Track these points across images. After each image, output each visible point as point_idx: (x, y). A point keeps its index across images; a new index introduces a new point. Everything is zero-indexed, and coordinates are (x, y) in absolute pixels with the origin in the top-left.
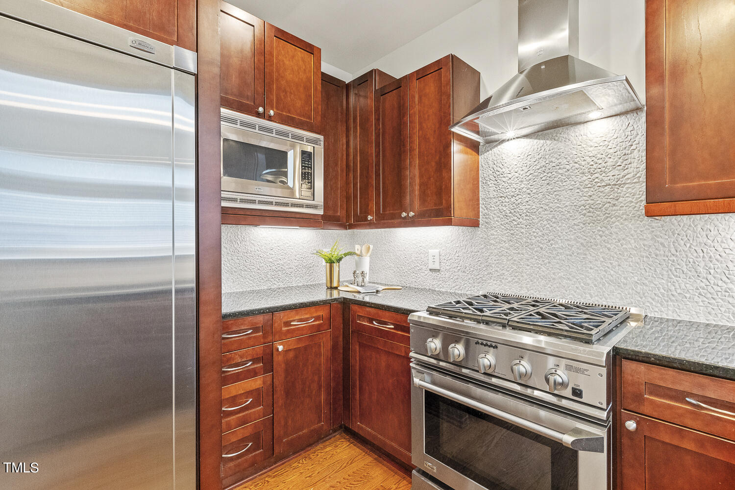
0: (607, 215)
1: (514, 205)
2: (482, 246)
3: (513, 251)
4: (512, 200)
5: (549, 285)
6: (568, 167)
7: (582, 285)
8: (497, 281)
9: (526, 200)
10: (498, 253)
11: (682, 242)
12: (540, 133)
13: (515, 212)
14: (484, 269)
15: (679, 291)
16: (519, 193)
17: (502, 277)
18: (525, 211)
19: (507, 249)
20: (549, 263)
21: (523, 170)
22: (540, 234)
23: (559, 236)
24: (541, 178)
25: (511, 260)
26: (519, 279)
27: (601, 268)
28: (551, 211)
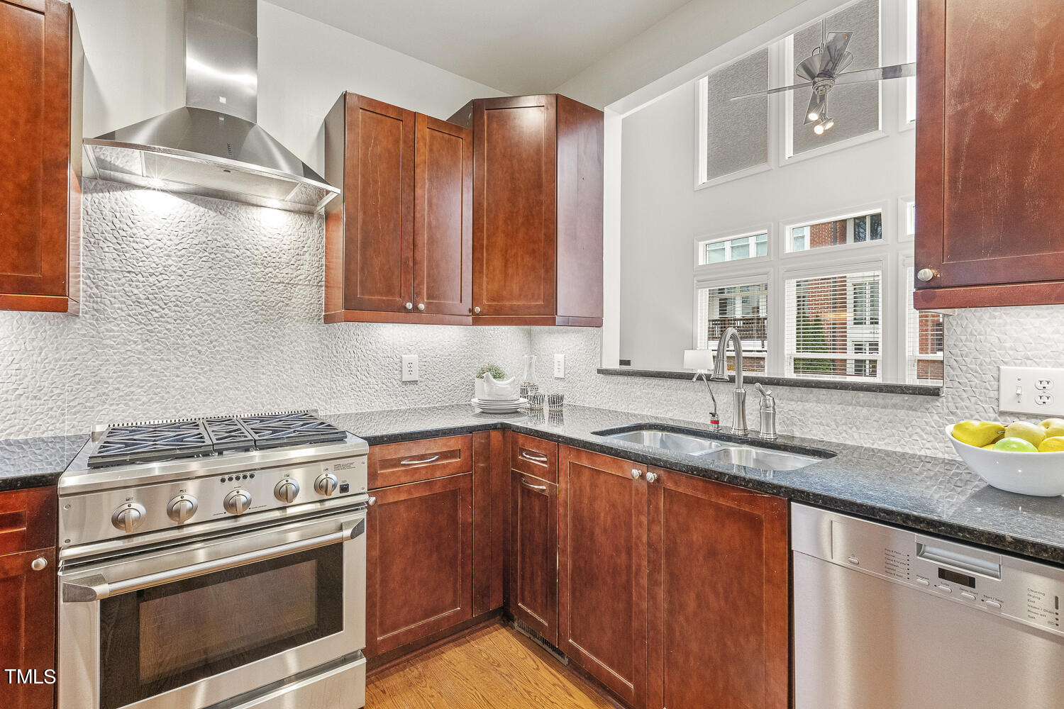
0: (280, 315)
1: (154, 287)
2: (85, 350)
3: (151, 357)
4: (151, 279)
5: (210, 400)
6: (237, 252)
7: (253, 393)
8: (118, 405)
9: (176, 283)
10: (122, 360)
11: (341, 345)
12: (200, 197)
13: (156, 298)
14: (89, 389)
15: (339, 388)
16: (163, 272)
17: (128, 398)
18: (173, 299)
19: (140, 353)
20: (211, 370)
21: (171, 240)
22: (197, 332)
23: (224, 336)
24: (201, 258)
25: (147, 369)
26: (162, 397)
27: (274, 373)
28: (214, 304)
